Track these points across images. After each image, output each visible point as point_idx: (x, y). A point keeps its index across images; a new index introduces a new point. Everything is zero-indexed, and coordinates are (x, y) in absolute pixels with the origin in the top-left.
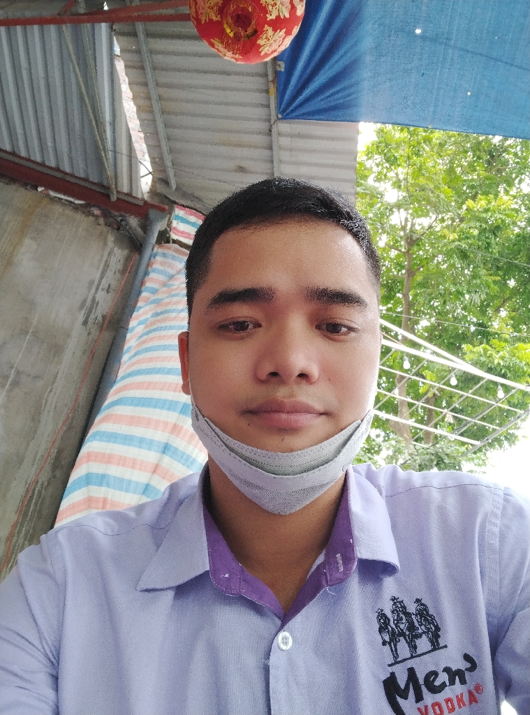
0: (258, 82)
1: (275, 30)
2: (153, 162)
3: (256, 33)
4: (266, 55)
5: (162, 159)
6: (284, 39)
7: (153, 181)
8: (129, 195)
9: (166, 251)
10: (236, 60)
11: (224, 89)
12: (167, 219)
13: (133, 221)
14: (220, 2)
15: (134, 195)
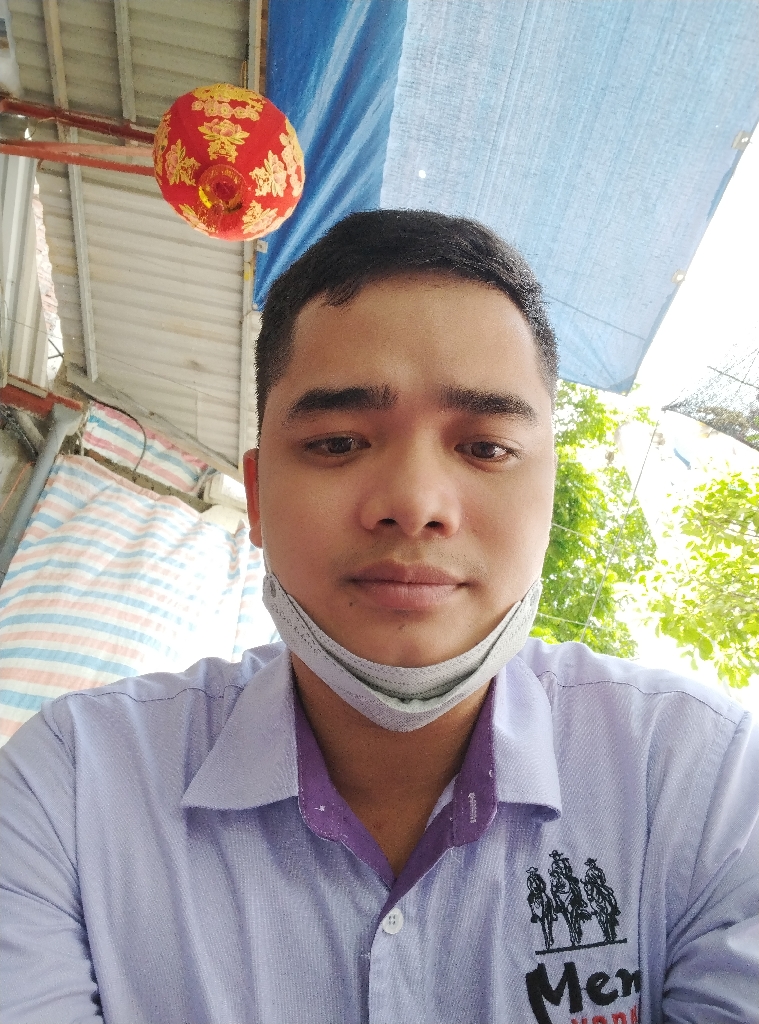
0: (233, 261)
1: (264, 208)
2: (67, 341)
3: (241, 208)
4: (250, 235)
5: (82, 338)
6: (274, 219)
7: (64, 369)
8: (28, 382)
9: (74, 466)
10: (211, 234)
11: (184, 262)
12: (80, 420)
13: (27, 419)
14: (197, 165)
15: (34, 382)
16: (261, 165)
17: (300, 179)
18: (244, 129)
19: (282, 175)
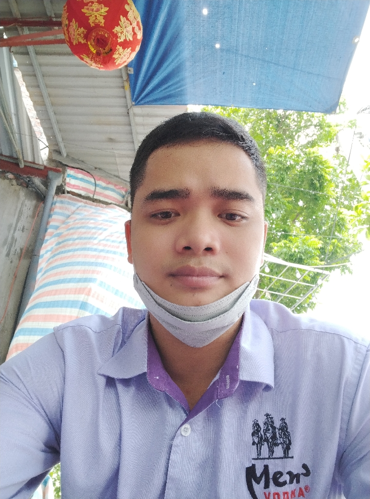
0: (117, 82)
1: (124, 48)
2: (48, 139)
3: (112, 51)
4: (120, 64)
5: (54, 136)
6: (131, 54)
7: (50, 152)
8: (34, 163)
9: (63, 199)
10: (99, 68)
11: (94, 87)
12: (62, 177)
13: (37, 181)
14: (85, 31)
15: (36, 162)
16: (118, 25)
17: (140, 29)
18: (105, 6)
19: (130, 28)
